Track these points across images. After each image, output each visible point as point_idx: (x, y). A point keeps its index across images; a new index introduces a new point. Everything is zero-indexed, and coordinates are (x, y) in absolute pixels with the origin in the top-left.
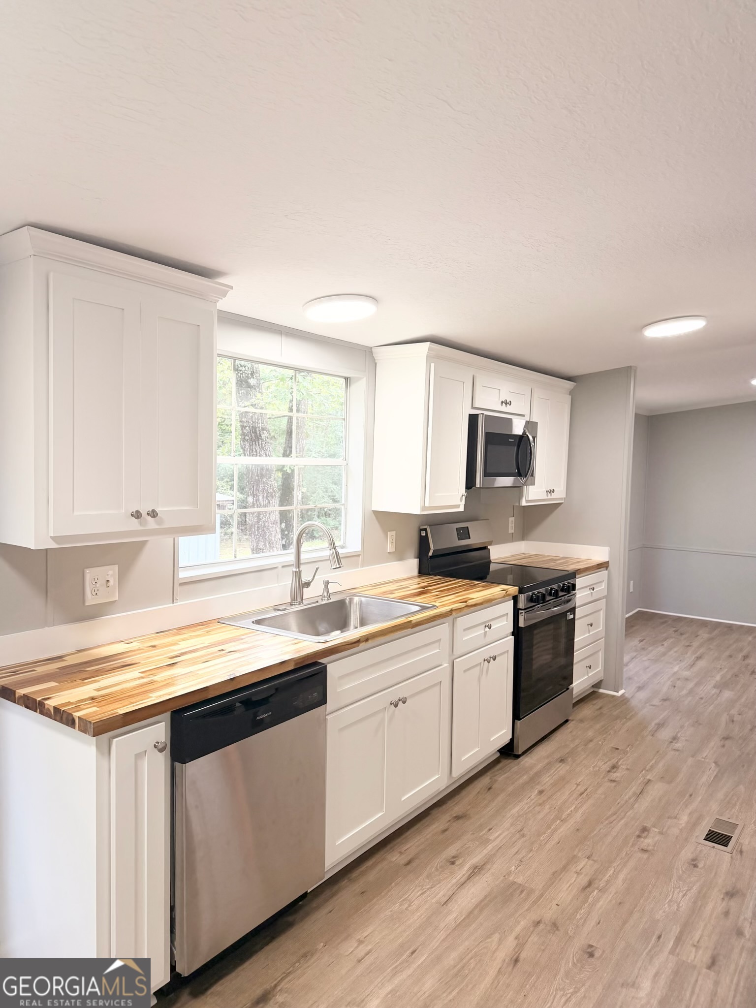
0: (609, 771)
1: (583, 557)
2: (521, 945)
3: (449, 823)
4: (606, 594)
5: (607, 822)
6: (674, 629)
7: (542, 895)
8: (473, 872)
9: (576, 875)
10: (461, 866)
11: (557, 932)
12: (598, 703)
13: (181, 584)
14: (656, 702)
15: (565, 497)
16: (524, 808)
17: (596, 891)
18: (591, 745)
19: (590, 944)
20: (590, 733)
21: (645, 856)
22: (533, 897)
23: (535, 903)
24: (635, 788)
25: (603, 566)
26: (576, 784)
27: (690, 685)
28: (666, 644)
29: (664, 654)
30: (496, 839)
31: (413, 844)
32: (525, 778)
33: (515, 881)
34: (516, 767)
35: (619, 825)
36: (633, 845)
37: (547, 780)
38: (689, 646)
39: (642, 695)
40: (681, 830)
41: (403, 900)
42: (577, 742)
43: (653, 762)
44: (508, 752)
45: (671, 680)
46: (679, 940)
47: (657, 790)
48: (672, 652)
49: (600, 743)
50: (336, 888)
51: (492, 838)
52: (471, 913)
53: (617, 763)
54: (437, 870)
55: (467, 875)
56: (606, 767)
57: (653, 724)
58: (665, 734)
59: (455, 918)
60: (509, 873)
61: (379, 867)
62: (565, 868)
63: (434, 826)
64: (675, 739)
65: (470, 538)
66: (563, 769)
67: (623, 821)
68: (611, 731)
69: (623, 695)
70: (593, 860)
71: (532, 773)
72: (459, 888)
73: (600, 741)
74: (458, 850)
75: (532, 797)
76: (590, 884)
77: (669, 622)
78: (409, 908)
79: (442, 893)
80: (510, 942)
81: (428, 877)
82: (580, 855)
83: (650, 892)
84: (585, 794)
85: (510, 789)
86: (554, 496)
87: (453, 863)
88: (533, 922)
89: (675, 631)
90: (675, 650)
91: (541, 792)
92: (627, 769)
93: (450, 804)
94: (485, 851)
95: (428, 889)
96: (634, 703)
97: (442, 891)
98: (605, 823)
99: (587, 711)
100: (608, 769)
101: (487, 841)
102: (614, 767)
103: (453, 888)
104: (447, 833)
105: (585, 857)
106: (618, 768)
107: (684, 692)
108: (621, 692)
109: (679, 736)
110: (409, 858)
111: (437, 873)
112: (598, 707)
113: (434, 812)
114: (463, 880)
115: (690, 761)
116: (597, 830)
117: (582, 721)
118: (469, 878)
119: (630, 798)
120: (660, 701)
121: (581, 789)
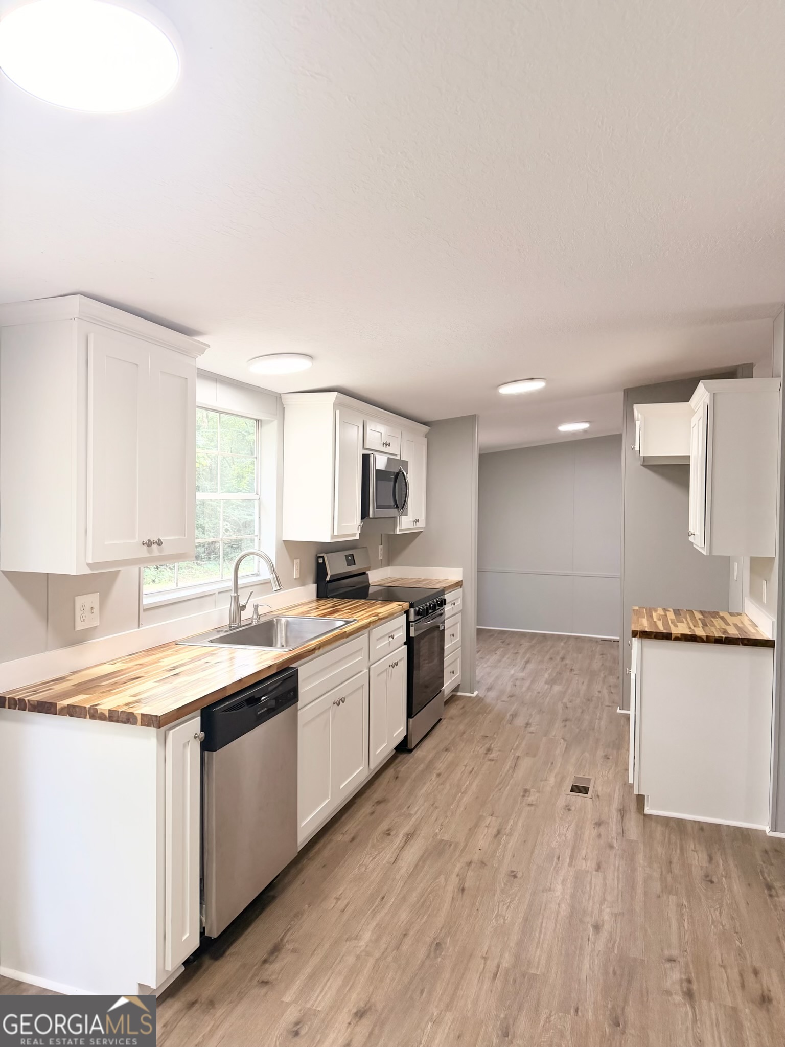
0: (486, 754)
1: (442, 578)
2: (462, 879)
3: (373, 807)
4: (461, 609)
5: (497, 789)
6: (501, 640)
7: (466, 845)
8: (407, 838)
9: (486, 829)
10: (396, 835)
11: (486, 867)
12: (460, 704)
13: (145, 610)
14: (505, 698)
15: (425, 526)
16: (430, 788)
17: (505, 837)
18: (465, 736)
19: (512, 870)
20: (461, 727)
21: (532, 808)
22: (461, 847)
23: (462, 851)
24: (509, 763)
25: (459, 584)
26: (464, 765)
27: (527, 684)
28: (498, 653)
29: (500, 661)
30: (416, 813)
31: (351, 826)
32: (422, 767)
33: (442, 839)
34: (412, 759)
35: (507, 790)
36: (521, 803)
37: (440, 766)
38: (517, 653)
39: (492, 694)
40: (552, 788)
41: (360, 866)
42: (453, 735)
43: (517, 743)
44: (403, 748)
45: (511, 680)
46: (572, 857)
47: (526, 763)
48: (505, 659)
49: (472, 733)
50: (300, 866)
51: (413, 812)
52: (417, 865)
53: (490, 746)
54: (378, 841)
55: (403, 841)
56: (483, 750)
57: (508, 715)
58: (520, 721)
59: (406, 871)
60: (436, 835)
61: (329, 847)
62: (476, 825)
63: (362, 811)
64: (528, 724)
65: (355, 564)
66: (450, 756)
67: (508, 787)
68: (477, 724)
69: (477, 695)
70: (496, 817)
71: (427, 762)
72: (400, 851)
73: (471, 732)
74: (389, 825)
75: (433, 779)
76: (499, 832)
77: (496, 635)
78: (367, 870)
79: (388, 856)
80: (454, 880)
81: (373, 846)
82: (484, 814)
83: (544, 831)
84: (473, 772)
85: (414, 775)
86: (418, 525)
87: (389, 834)
88: (466, 863)
89: (503, 642)
90: (507, 656)
91: (439, 775)
92: (499, 751)
93: (368, 792)
94: (411, 823)
95: (376, 855)
96: (488, 700)
97: (388, 855)
98: (496, 790)
99: (454, 710)
100: (485, 752)
101: (410, 816)
102: (489, 750)
103: (396, 851)
104: (374, 815)
105: (489, 815)
106: (492, 750)
107: (524, 689)
108: (476, 693)
109: (530, 721)
110: (352, 836)
111: (378, 843)
112: (461, 707)
113: (359, 801)
114: (402, 844)
115: (544, 739)
116: (492, 796)
117: (452, 718)
118: (406, 843)
119: (508, 771)
120: (508, 698)
121: (469, 769)
